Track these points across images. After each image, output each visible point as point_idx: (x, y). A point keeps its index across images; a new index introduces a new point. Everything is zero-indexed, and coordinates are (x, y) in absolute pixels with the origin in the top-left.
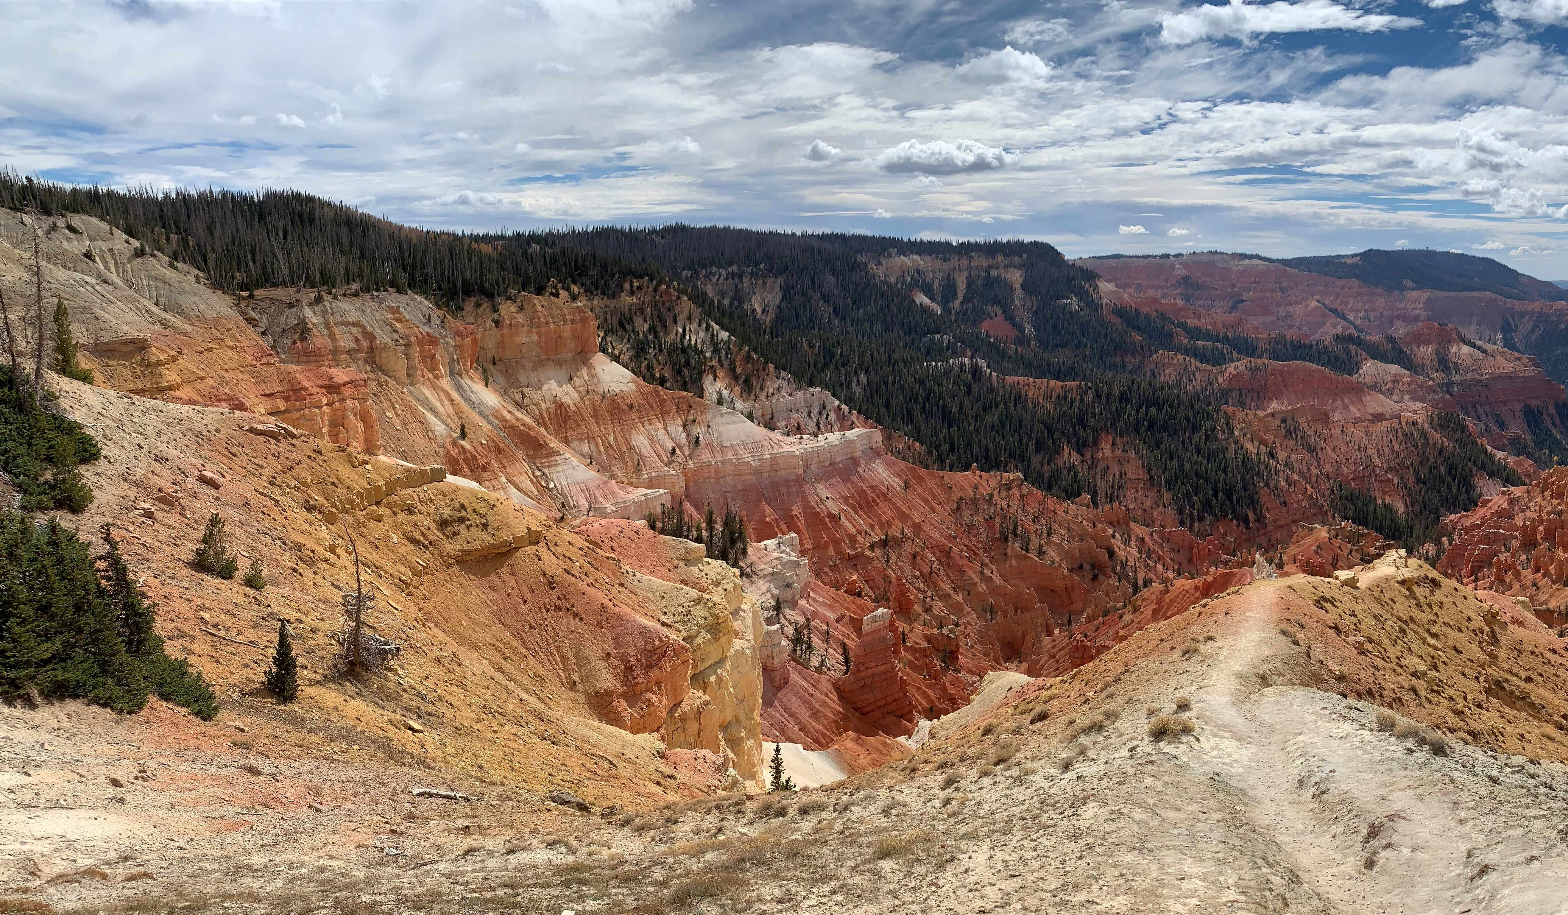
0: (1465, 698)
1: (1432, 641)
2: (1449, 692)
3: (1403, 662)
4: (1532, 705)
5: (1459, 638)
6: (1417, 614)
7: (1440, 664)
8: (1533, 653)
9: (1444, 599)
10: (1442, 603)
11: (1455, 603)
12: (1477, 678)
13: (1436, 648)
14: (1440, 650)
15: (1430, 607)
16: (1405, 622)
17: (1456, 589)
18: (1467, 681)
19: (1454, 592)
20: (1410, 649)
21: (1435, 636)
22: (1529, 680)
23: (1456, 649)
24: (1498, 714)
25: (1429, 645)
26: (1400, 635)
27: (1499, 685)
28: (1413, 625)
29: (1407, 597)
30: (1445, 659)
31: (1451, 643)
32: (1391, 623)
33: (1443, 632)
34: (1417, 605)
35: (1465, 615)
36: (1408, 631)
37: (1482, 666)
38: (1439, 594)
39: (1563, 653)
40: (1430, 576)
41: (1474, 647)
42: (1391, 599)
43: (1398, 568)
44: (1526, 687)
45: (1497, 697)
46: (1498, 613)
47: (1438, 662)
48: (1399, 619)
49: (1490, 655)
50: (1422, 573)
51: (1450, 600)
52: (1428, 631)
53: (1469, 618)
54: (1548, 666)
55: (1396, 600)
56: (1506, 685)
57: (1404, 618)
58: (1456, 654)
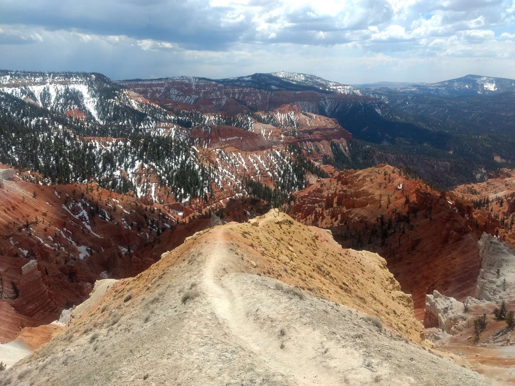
0: (305, 274)
1: (290, 248)
2: (298, 271)
3: (280, 258)
4: (331, 277)
5: (302, 248)
6: (284, 236)
7: (294, 259)
8: (332, 255)
9: (295, 230)
10: (294, 232)
11: (299, 232)
12: (309, 265)
13: (292, 251)
14: (294, 252)
15: (289, 233)
16: (279, 240)
17: (300, 226)
18: (305, 266)
19: (299, 228)
20: (282, 252)
21: (291, 246)
22: (330, 266)
23: (301, 252)
24: (319, 281)
25: (290, 250)
26: (277, 246)
27: (319, 268)
28: (282, 242)
29: (279, 229)
30: (296, 256)
31: (298, 249)
32: (273, 241)
33: (295, 244)
34: (284, 233)
35: (304, 238)
36: (281, 244)
37: (312, 259)
38: (293, 228)
39: (344, 255)
40: (289, 220)
41: (308, 251)
42: (273, 231)
43: (275, 217)
44: (330, 269)
45: (318, 273)
46: (318, 236)
47: (293, 257)
48: (276, 239)
49: (315, 255)
50: (285, 218)
51: (297, 231)
52: (289, 244)
53: (306, 239)
54: (338, 261)
55: (275, 231)
56: (322, 268)
57: (279, 239)
58: (301, 254)
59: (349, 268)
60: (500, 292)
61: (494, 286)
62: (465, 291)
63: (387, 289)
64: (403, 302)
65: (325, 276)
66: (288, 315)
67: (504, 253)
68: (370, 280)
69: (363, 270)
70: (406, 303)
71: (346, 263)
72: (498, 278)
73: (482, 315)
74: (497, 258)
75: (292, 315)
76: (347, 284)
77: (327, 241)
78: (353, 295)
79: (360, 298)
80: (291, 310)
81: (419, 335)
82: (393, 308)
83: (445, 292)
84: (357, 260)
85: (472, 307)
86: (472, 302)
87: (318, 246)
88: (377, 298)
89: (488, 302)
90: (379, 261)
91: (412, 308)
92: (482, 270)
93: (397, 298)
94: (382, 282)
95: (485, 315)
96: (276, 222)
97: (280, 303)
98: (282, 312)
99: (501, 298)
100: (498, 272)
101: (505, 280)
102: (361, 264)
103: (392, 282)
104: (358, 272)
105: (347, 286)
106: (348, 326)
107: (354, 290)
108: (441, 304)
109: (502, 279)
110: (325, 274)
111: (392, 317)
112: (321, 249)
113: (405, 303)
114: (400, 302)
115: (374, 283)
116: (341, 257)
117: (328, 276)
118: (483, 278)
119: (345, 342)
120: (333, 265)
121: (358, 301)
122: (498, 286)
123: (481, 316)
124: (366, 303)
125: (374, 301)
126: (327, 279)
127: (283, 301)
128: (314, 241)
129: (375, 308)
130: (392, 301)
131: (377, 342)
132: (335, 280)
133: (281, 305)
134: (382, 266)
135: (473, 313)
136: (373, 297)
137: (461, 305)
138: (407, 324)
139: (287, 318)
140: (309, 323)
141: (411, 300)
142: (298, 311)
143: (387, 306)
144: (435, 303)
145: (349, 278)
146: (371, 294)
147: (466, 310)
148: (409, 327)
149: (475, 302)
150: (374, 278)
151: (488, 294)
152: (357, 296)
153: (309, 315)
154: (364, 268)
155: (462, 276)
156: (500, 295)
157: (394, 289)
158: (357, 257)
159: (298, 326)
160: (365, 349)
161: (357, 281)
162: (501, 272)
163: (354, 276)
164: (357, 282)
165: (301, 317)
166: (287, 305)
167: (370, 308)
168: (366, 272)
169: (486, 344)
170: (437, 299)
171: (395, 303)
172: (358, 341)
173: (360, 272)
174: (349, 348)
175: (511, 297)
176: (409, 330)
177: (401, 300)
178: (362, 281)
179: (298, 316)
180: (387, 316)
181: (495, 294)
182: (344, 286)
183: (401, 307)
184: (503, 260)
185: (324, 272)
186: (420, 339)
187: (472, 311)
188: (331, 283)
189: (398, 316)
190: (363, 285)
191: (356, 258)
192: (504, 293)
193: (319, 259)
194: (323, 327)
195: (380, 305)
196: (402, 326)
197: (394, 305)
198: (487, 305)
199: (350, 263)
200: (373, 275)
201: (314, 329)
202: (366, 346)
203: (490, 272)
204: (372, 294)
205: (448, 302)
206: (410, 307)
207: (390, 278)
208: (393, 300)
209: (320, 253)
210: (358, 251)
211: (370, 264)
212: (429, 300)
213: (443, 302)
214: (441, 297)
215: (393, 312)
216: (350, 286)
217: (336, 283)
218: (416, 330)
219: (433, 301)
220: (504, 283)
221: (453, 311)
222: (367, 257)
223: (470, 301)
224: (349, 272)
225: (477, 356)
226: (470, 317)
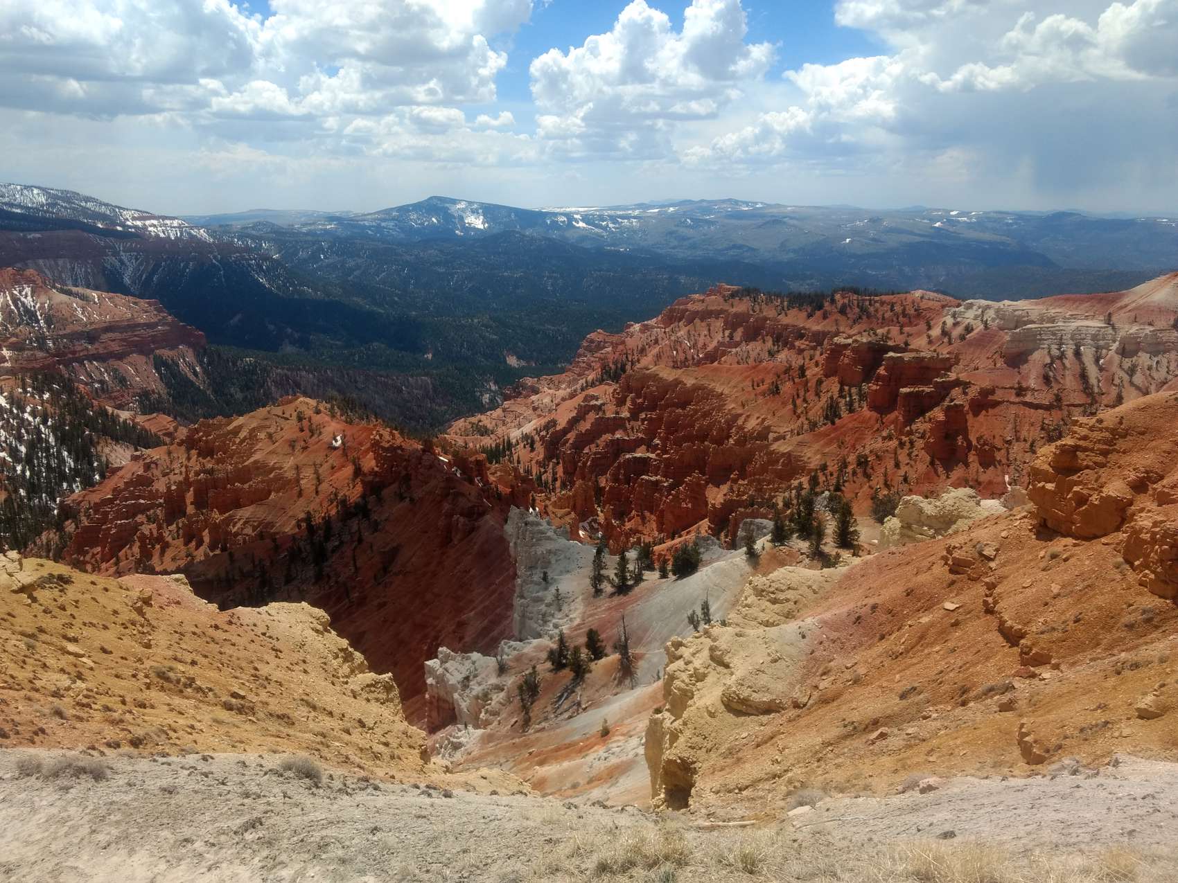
0: (124, 703)
1: (71, 647)
2: (104, 700)
3: (38, 684)
4: (199, 689)
5: (108, 638)
6: (46, 622)
7: (86, 672)
8: (194, 633)
9: (80, 596)
10: (77, 602)
11: (94, 599)
12: (134, 676)
13: (77, 655)
14: (82, 656)
15: (63, 608)
16: (32, 636)
17: (93, 583)
18: (123, 683)
19: (91, 587)
20: (45, 666)
21: (74, 640)
22: (194, 663)
23: (104, 651)
24: (166, 708)
25: (70, 653)
26: (28, 653)
27: (162, 675)
28: (43, 637)
29: (29, 605)
30: (92, 664)
31: (97, 644)
32: (14, 642)
33: (85, 634)
34: (45, 611)
35: (109, 610)
36: (38, 644)
37: (140, 660)
38: (72, 592)
39: (226, 627)
40: (56, 573)
41: (127, 641)
42: (9, 614)
43: (11, 575)
44: (192, 671)
45: (162, 689)
46: (150, 598)
47: (82, 670)
48: (23, 634)
49: (148, 646)
50: (44, 573)
51: (88, 596)
52: (65, 637)
53: (115, 612)
54: (212, 645)
55: (13, 613)
56: (171, 674)
57: (29, 631)
58: (105, 656)
59: (242, 654)
60: (553, 615)
61: (543, 608)
62: (495, 633)
63: (338, 678)
64: (375, 695)
65: (181, 691)
66: (55, 839)
67: (549, 538)
68: (295, 668)
69: (276, 650)
70: (383, 696)
71: (234, 645)
72: (546, 589)
73: (530, 670)
74: (540, 550)
75: (66, 835)
76: (242, 693)
77: (178, 603)
78: (261, 715)
79: (278, 717)
80: (63, 821)
81: (418, 755)
82: (357, 716)
83: (461, 645)
84: (260, 630)
85: (510, 660)
86: (510, 649)
87: (154, 623)
88: (319, 704)
89: (535, 642)
90: (313, 620)
91: (397, 701)
92: (519, 581)
93: (362, 689)
94: (325, 664)
95: (534, 668)
96: (15, 588)
97: (34, 811)
98: (38, 837)
99: (556, 626)
100: (545, 578)
101: (557, 590)
102: (270, 637)
103: (348, 658)
104: (266, 657)
105: (243, 697)
106: (226, 809)
107: (261, 702)
108: (456, 673)
109: (552, 590)
110: (181, 686)
111: (357, 737)
112: (163, 627)
113: (380, 696)
114: (371, 696)
115: (305, 672)
116: (219, 635)
117: (189, 690)
118: (522, 597)
119: (216, 853)
120: (199, 658)
121: (273, 726)
122: (548, 605)
123: (527, 672)
124: (293, 724)
125: (313, 714)
126: (187, 698)
127: (44, 803)
128: (140, 612)
129: (317, 729)
130: (353, 699)
131: (297, 821)
132: (210, 694)
133: (37, 817)
134: (320, 628)
135: (513, 671)
136: (308, 704)
137: (491, 661)
138: (390, 741)
139: (53, 848)
140: (118, 840)
141: (392, 686)
142: (87, 818)
143: (343, 716)
144: (444, 675)
145: (246, 677)
146: (302, 700)
147: (502, 669)
148: (395, 745)
149: (515, 649)
150: (304, 662)
151: (535, 626)
152: (271, 714)
153: (119, 817)
154: (278, 645)
155: (487, 603)
156: (554, 621)
157: (352, 671)
158: (258, 624)
159: (86, 858)
160: (265, 853)
161: (267, 679)
162: (550, 575)
163: (256, 669)
164: (266, 683)
165: (94, 831)
166: (54, 810)
167: (305, 732)
168: (286, 651)
169: (543, 724)
170: (447, 665)
171: (360, 702)
172: (249, 836)
173: (270, 656)
174: (224, 865)
175: (571, 620)
176: (397, 752)
177: (371, 692)
178: (277, 675)
179: (84, 831)
180: (346, 737)
181: (545, 622)
182: (234, 700)
183: (375, 708)
184: (550, 552)
185: (178, 681)
186: (421, 762)
187: (512, 668)
188: (201, 705)
189: (370, 729)
190: (281, 685)
191: (255, 625)
192: (559, 615)
193: (159, 655)
194: (157, 837)
195: (327, 718)
196: (381, 748)
197: (356, 708)
198: (535, 647)
199: (241, 642)
200: (301, 655)
201: (132, 852)
202: (270, 844)
203: (532, 582)
204: (305, 698)
205: (468, 664)
206: (391, 700)
207: (342, 650)
208: (355, 697)
209: (161, 639)
210: (258, 609)
211: (292, 630)
212: (432, 671)
213: (460, 667)
214: (453, 659)
215: (357, 725)
216: (252, 697)
217: (214, 700)
218: (410, 747)
219: (440, 671)
220: (558, 596)
221: (479, 679)
222: (282, 616)
223: (506, 650)
224: (244, 664)
225: (530, 753)
226: (510, 681)
